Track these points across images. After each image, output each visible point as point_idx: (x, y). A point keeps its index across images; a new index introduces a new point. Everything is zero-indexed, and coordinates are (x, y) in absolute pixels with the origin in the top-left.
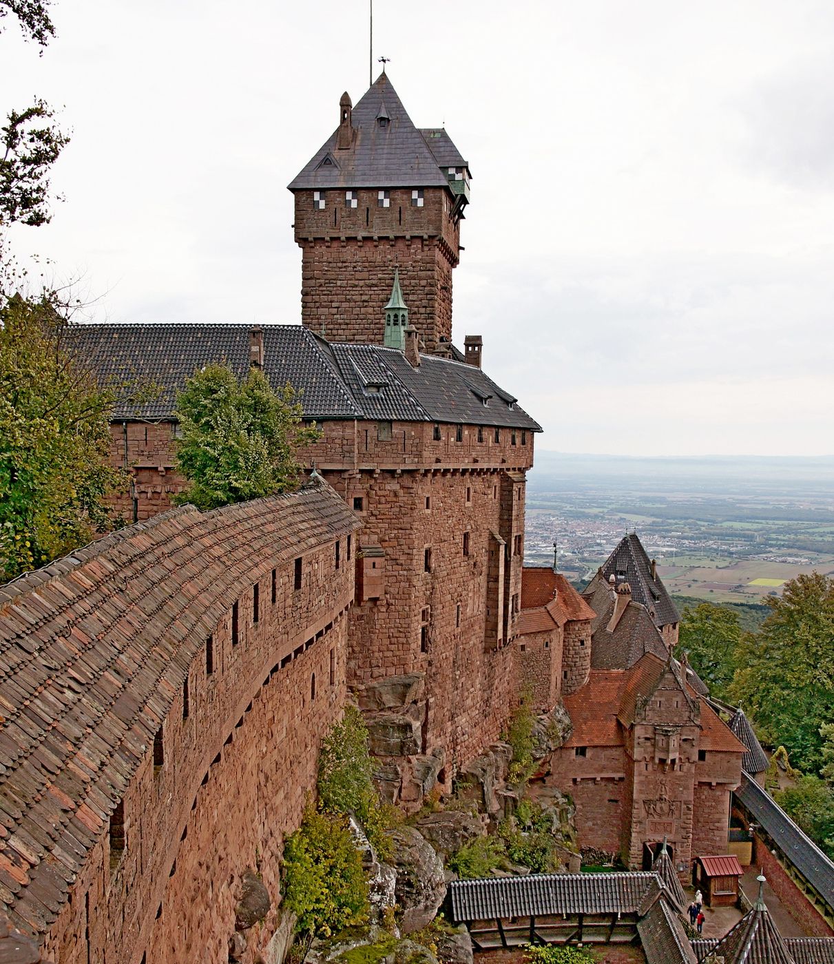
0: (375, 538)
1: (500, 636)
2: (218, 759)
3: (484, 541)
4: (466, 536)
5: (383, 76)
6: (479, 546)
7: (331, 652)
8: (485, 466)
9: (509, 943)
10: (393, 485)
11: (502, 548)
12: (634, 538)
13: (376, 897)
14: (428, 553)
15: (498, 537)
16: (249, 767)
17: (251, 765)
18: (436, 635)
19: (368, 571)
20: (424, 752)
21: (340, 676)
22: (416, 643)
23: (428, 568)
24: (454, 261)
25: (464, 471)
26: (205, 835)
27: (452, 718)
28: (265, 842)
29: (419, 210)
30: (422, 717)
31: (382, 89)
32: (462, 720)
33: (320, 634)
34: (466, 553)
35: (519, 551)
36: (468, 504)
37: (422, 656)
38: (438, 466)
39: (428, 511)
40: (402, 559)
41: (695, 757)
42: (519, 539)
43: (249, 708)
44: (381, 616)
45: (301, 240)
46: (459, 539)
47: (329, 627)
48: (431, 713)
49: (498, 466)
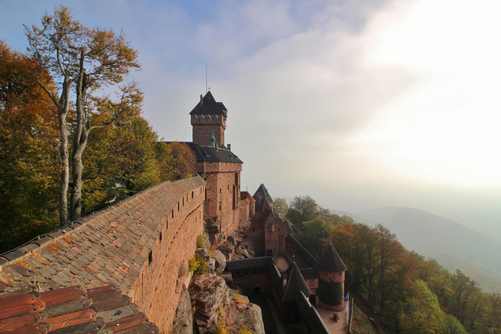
0: (209, 186)
1: (236, 206)
2: (174, 237)
3: (232, 186)
4: (228, 186)
5: (209, 92)
6: (231, 188)
7: (200, 212)
8: (232, 171)
9: (240, 275)
10: (212, 175)
11: (236, 188)
12: (263, 184)
13: (211, 267)
14: (220, 189)
15: (235, 185)
16: (182, 239)
17: (182, 238)
18: (223, 207)
19: (208, 194)
20: (220, 233)
21: (202, 216)
22: (218, 209)
23: (220, 192)
24: (224, 129)
25: (228, 172)
26: (171, 256)
27: (226, 224)
28: (185, 256)
29: (217, 118)
30: (220, 225)
31: (209, 94)
32: (228, 225)
33: (197, 208)
34: (228, 189)
35: (239, 188)
36: (229, 179)
37: (219, 211)
38: (222, 171)
39: (220, 180)
40: (215, 191)
41: (278, 230)
42: (239, 186)
43: (182, 225)
44: (210, 203)
45: (192, 124)
46: (227, 186)
47: (199, 206)
48: (222, 224)
49: (235, 171)
